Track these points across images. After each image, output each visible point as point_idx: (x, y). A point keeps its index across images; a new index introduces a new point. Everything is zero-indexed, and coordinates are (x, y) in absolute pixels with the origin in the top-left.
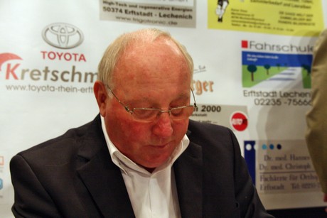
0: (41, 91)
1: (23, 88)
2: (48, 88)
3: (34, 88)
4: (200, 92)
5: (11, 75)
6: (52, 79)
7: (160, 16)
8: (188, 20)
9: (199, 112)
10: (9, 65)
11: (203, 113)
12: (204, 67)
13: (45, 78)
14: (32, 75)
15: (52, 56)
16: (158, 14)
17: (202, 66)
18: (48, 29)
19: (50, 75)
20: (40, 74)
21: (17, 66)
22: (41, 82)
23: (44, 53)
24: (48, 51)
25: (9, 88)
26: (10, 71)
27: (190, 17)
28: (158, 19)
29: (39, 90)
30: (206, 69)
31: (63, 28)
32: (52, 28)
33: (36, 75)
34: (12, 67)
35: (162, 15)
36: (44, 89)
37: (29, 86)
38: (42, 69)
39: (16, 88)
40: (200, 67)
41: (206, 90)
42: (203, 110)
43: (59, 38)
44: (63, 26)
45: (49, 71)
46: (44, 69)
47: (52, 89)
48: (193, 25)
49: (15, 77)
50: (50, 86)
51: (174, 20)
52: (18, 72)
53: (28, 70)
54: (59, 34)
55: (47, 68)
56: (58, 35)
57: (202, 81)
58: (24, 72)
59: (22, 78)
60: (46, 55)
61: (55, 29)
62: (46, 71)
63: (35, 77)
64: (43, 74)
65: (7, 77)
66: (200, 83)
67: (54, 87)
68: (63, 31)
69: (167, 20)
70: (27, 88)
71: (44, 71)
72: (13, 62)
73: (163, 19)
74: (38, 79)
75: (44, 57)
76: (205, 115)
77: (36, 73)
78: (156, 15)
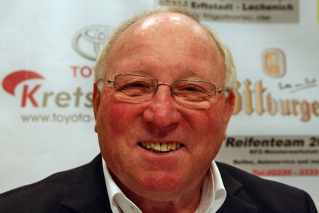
0: (70, 122)
1: (45, 118)
2: (80, 117)
3: (60, 119)
4: (306, 117)
5: (28, 102)
6: (86, 105)
7: (244, 8)
8: (287, 13)
9: (306, 147)
10: (26, 88)
11: (312, 149)
12: (314, 81)
13: (77, 104)
14: (58, 99)
15: (86, 72)
16: (241, 7)
17: (310, 79)
18: (80, 35)
19: (83, 100)
20: (69, 98)
21: (37, 87)
22: (71, 110)
23: (75, 68)
24: (81, 66)
25: (25, 119)
26: (28, 96)
27: (290, 7)
28: (241, 12)
29: (67, 120)
30: (317, 83)
31: (102, 33)
32: (86, 33)
33: (63, 99)
34: (29, 90)
35: (247, 6)
36: (75, 119)
37: (54, 115)
38: (72, 91)
39: (35, 119)
40: (307, 81)
41: (316, 114)
42: (312, 145)
43: (96, 46)
44: (102, 30)
45: (81, 94)
46: (75, 90)
47: (86, 119)
48: (295, 20)
49: (35, 104)
50: (83, 114)
51: (266, 13)
52: (38, 96)
53: (52, 94)
54: (97, 41)
55: (79, 90)
56: (94, 44)
57: (310, 101)
58: (46, 96)
59: (45, 104)
60: (78, 71)
61: (91, 34)
62: (78, 93)
63: (62, 102)
64: (73, 98)
65: (24, 104)
66: (307, 104)
67: (89, 116)
68: (102, 37)
69: (255, 13)
70: (51, 118)
71: (75, 94)
72: (31, 83)
73: (248, 13)
74: (67, 105)
75: (75, 74)
76: (315, 152)
77: (64, 96)
78: (238, 8)
